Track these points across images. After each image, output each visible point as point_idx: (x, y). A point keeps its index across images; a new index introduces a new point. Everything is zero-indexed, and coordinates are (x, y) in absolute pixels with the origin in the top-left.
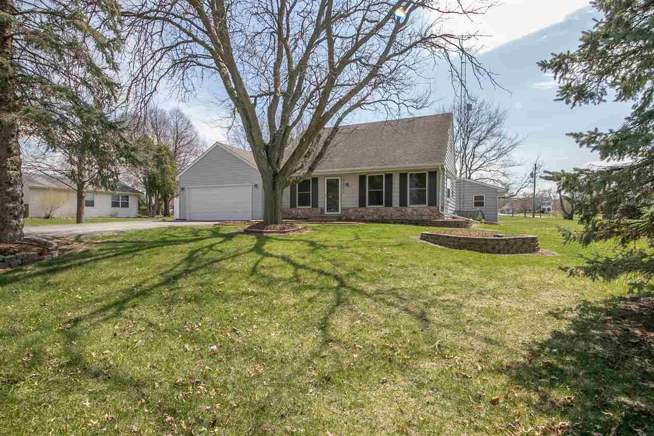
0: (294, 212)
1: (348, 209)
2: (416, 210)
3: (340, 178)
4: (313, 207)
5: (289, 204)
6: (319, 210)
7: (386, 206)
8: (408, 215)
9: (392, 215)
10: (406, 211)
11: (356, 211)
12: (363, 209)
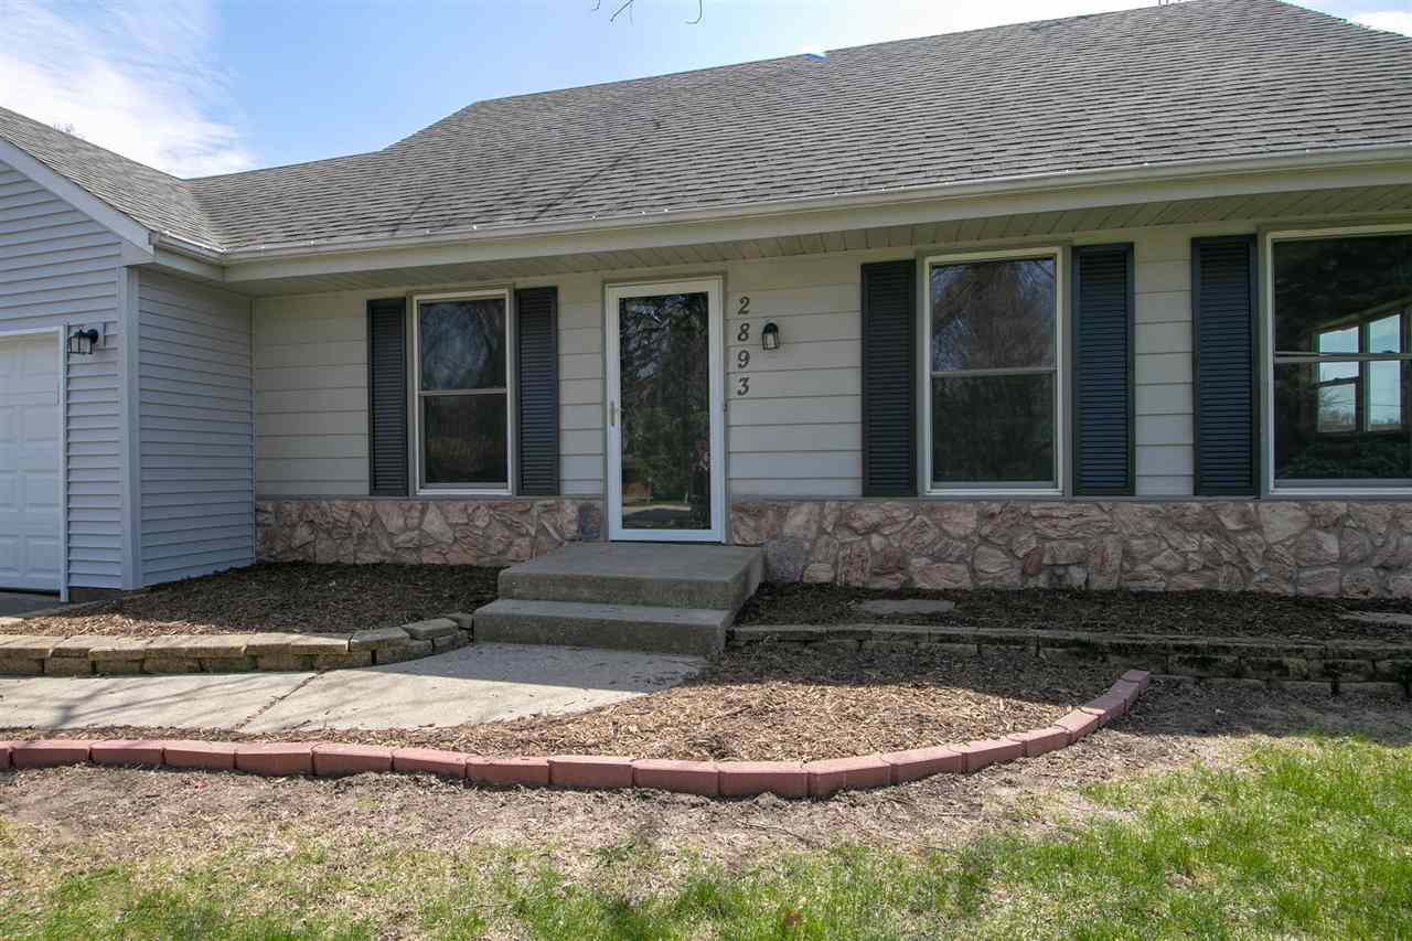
0: (395, 522)
1: (782, 507)
2: (1337, 525)
3: (712, 288)
4: (522, 488)
5: (362, 470)
6: (570, 511)
7: (1082, 485)
8: (1268, 555)
9: (1127, 554)
10: (1252, 525)
11: (844, 523)
12: (897, 508)
